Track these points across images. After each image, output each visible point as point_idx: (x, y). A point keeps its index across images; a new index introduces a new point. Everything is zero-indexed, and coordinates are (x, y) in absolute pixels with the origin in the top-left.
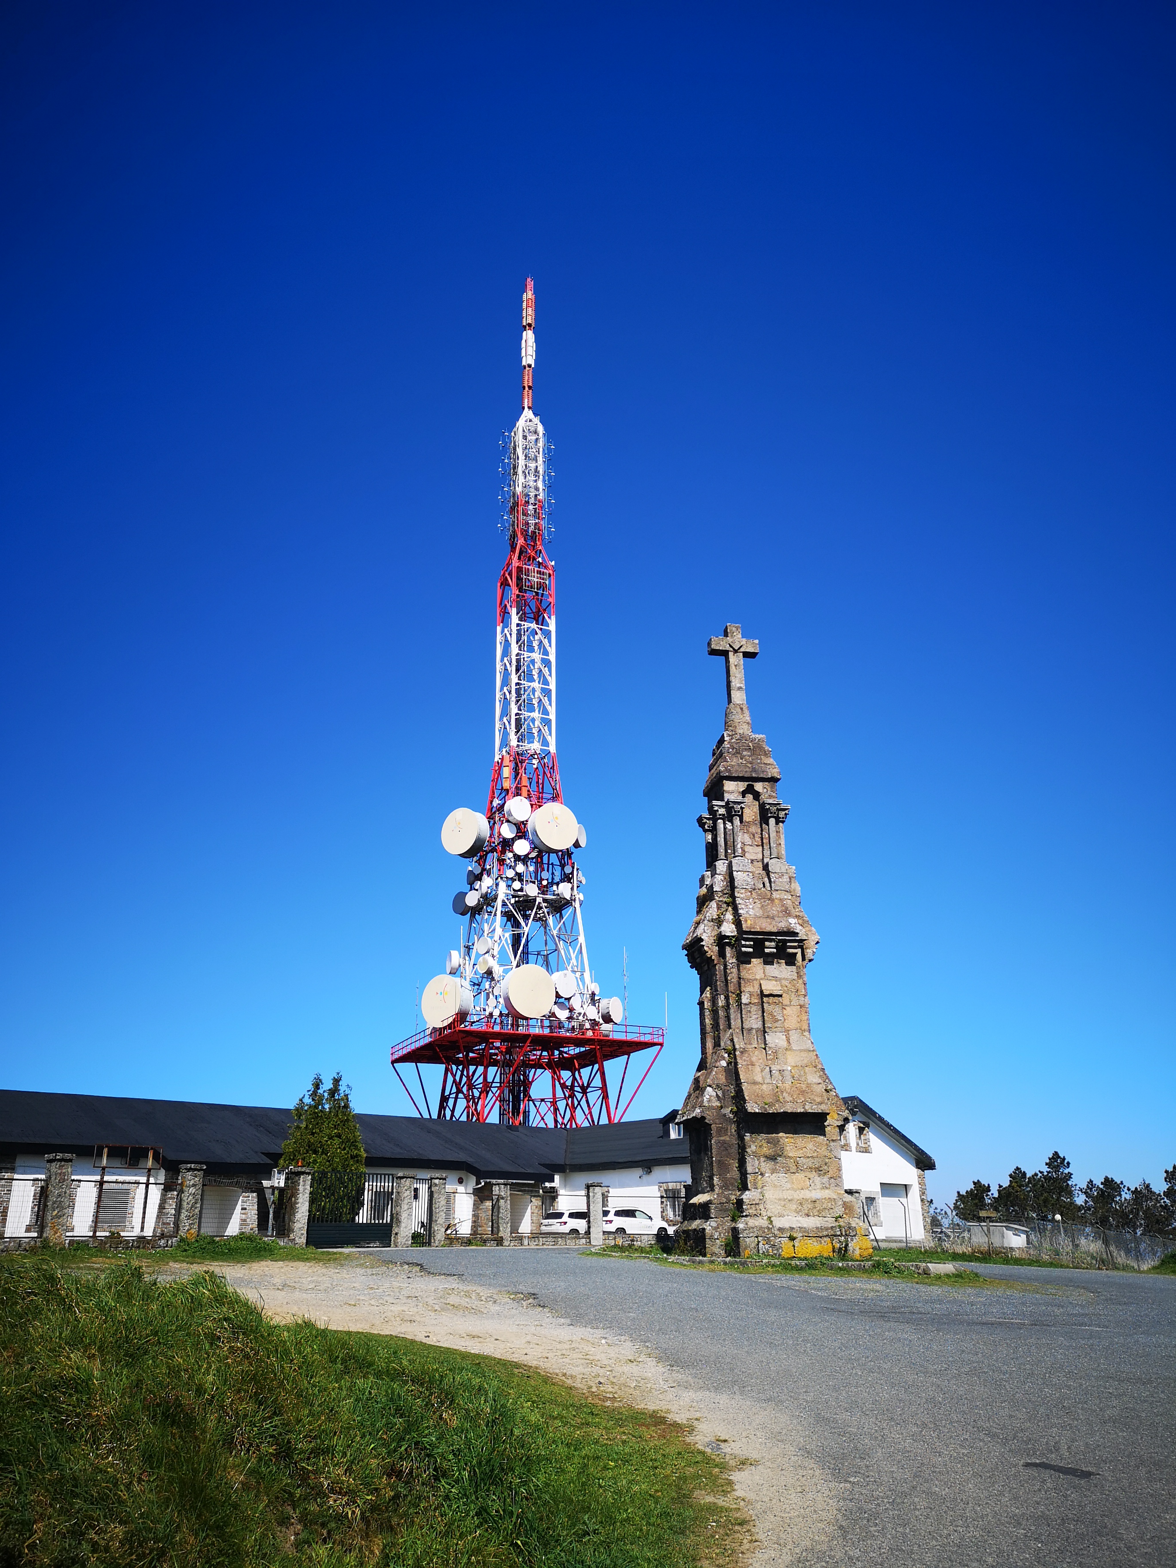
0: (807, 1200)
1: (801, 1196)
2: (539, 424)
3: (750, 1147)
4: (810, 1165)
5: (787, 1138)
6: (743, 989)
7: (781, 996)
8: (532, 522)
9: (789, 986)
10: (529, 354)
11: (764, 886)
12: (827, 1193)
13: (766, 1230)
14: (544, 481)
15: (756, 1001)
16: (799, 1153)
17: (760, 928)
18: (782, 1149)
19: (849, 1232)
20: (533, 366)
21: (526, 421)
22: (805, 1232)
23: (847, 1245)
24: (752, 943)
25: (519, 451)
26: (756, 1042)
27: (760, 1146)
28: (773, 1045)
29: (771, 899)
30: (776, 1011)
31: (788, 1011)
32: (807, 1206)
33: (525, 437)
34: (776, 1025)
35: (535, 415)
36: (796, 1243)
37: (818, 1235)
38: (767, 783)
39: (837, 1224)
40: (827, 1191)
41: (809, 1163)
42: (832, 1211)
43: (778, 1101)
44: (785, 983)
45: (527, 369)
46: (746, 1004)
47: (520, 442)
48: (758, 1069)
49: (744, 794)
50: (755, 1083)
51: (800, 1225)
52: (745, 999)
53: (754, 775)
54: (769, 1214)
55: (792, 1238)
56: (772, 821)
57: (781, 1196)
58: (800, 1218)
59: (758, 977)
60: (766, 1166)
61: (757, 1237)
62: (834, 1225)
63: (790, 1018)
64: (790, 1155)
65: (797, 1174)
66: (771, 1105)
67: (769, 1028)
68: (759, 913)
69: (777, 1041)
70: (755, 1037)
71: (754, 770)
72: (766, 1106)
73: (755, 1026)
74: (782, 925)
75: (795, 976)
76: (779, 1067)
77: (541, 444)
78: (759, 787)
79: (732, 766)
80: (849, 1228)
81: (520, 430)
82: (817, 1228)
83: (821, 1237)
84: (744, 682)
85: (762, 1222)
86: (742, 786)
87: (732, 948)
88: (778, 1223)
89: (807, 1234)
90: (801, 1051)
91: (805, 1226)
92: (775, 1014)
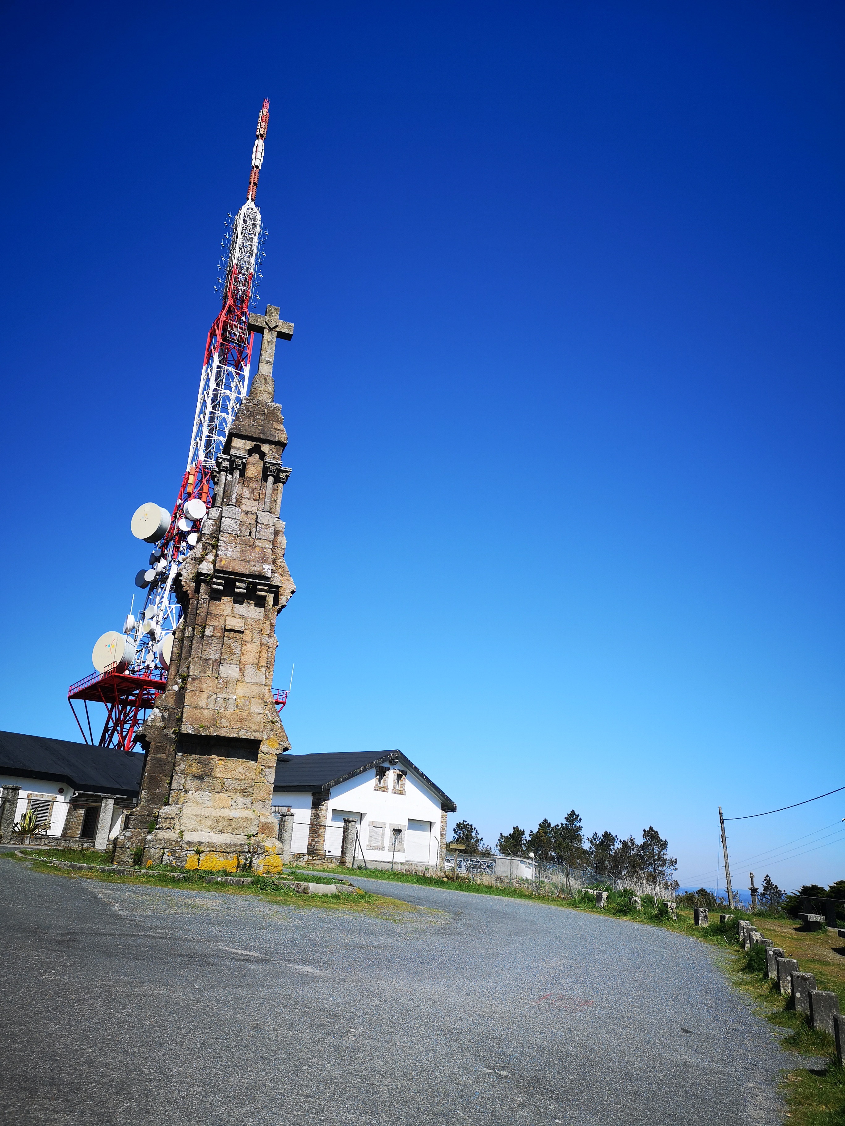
0: (224, 818)
1: (219, 814)
2: (258, 212)
3: (179, 765)
4: (236, 786)
5: (219, 760)
6: (208, 622)
7: (242, 632)
8: (241, 287)
9: (254, 625)
10: (258, 157)
11: (250, 534)
12: (248, 813)
13: (174, 843)
14: (256, 260)
15: (219, 635)
16: (228, 775)
17: (233, 569)
18: (212, 770)
19: (257, 850)
20: (260, 168)
21: (248, 209)
22: (212, 847)
23: (251, 862)
24: (223, 582)
25: (239, 231)
26: (210, 672)
27: (190, 766)
28: (225, 676)
29: (253, 547)
30: (236, 646)
31: (248, 647)
32: (222, 824)
33: (245, 221)
34: (233, 657)
35: (256, 205)
36: (202, 857)
37: (226, 850)
38: (273, 446)
39: (248, 842)
40: (247, 811)
41: (236, 784)
42: (246, 829)
43: (215, 725)
44: (250, 621)
45: (255, 169)
46: (208, 636)
47: (240, 225)
48: (205, 695)
49: (250, 452)
50: (197, 707)
51: (210, 840)
52: (208, 632)
53: (262, 437)
54: (183, 828)
55: (199, 852)
56: (271, 479)
57: (199, 813)
58: (213, 834)
59: (225, 613)
60: (191, 784)
61: (163, 848)
62: (243, 842)
63: (248, 654)
64: (219, 775)
65: (221, 794)
66: (205, 728)
67: (225, 659)
68: (236, 555)
69: (230, 672)
70: (211, 667)
71: (263, 432)
72: (201, 729)
73: (213, 657)
74: (256, 569)
75: (261, 617)
76: (224, 695)
77: (258, 229)
78: (265, 448)
79: (243, 426)
80: (258, 846)
81: (242, 215)
82: (226, 844)
83: (228, 853)
84: (273, 357)
85: (173, 835)
86: (249, 445)
87: (207, 586)
88: (188, 837)
89: (214, 849)
90: (252, 684)
91: (214, 841)
92: (233, 648)
